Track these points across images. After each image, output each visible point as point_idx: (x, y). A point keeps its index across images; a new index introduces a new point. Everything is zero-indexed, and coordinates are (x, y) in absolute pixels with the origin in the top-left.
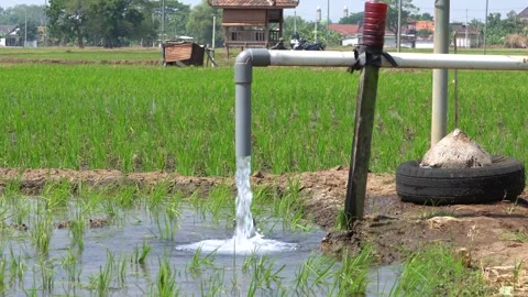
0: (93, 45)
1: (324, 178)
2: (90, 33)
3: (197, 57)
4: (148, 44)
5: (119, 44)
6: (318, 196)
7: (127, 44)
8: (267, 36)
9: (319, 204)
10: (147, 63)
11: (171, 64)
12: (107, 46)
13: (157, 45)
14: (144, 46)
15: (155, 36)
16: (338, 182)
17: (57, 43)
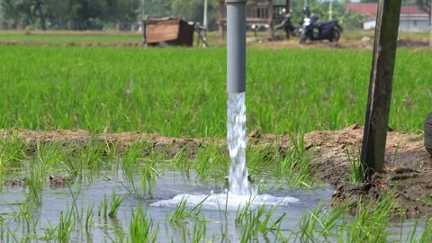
0: (58, 29)
1: (337, 137)
2: (54, 14)
3: (186, 36)
4: (125, 27)
5: (90, 26)
6: (329, 154)
7: (100, 28)
8: (270, 13)
9: (329, 162)
10: (125, 45)
11: (154, 44)
12: (75, 29)
13: (137, 29)
14: (121, 29)
15: (134, 16)
16: (353, 141)
17: (14, 27)
